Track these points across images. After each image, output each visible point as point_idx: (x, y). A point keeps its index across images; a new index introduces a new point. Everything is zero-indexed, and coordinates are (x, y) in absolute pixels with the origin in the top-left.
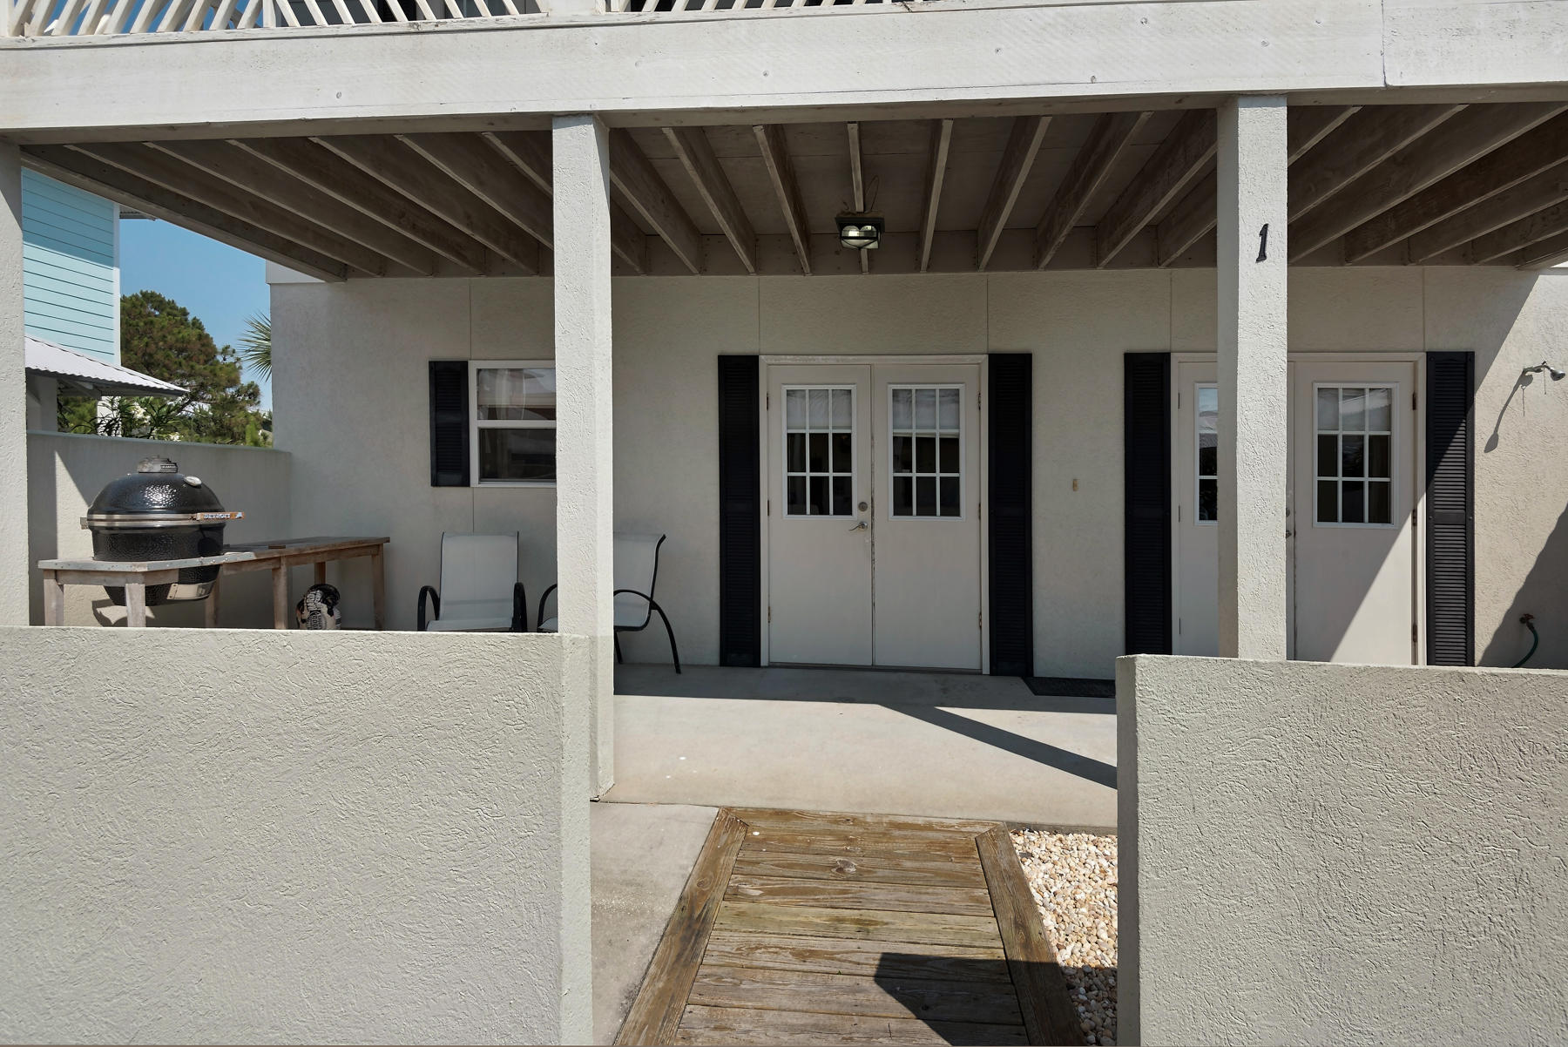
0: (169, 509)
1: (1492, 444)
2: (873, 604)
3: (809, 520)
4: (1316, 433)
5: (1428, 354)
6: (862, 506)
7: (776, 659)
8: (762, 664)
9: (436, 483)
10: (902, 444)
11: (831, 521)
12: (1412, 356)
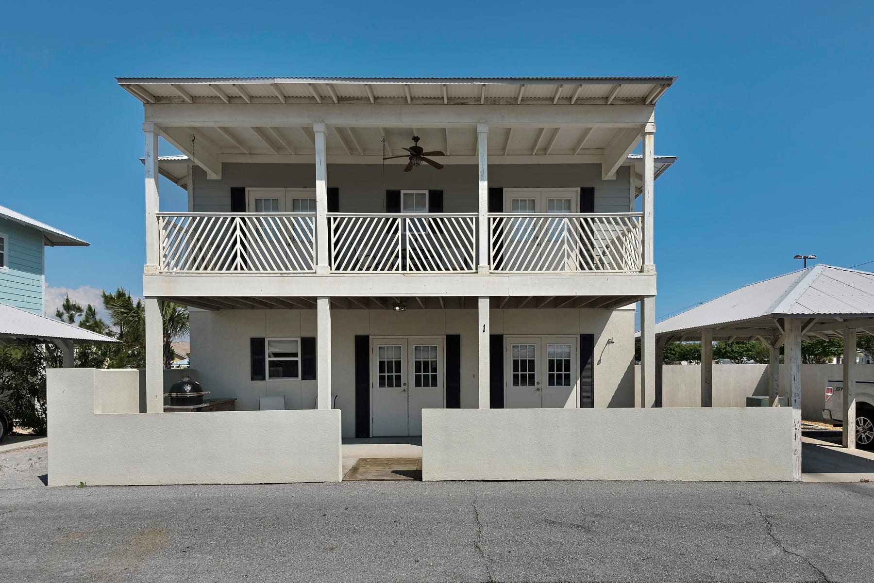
0: (190, 392)
1: (599, 362)
2: (408, 416)
3: (386, 389)
4: (548, 359)
5: (581, 335)
6: (405, 384)
7: (375, 435)
8: (370, 437)
9: (253, 379)
10: (418, 364)
11: (394, 389)
12: (576, 336)
